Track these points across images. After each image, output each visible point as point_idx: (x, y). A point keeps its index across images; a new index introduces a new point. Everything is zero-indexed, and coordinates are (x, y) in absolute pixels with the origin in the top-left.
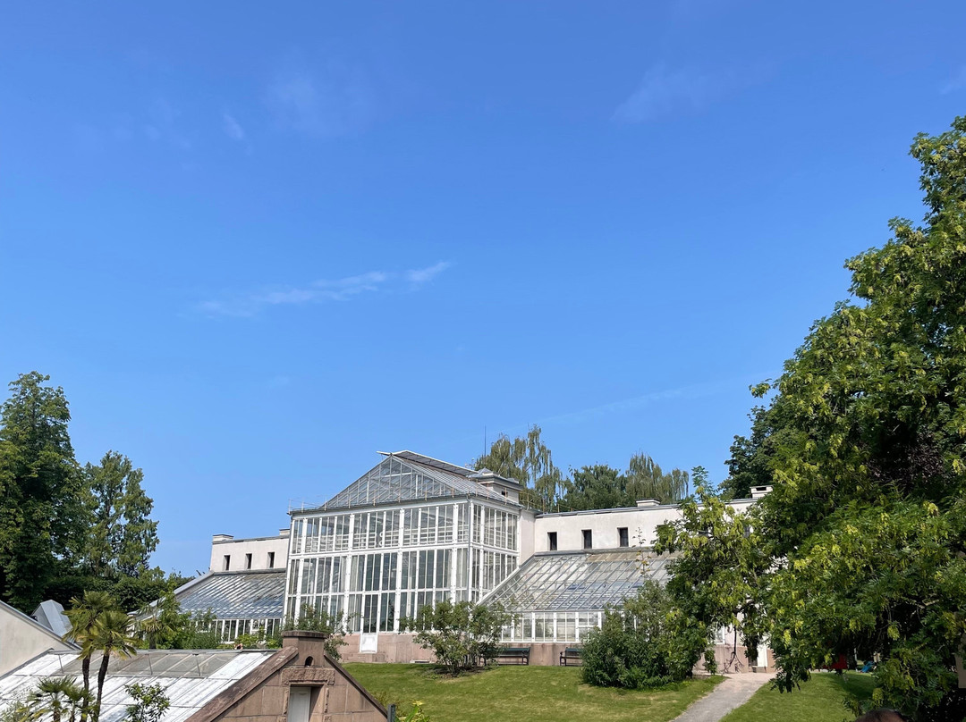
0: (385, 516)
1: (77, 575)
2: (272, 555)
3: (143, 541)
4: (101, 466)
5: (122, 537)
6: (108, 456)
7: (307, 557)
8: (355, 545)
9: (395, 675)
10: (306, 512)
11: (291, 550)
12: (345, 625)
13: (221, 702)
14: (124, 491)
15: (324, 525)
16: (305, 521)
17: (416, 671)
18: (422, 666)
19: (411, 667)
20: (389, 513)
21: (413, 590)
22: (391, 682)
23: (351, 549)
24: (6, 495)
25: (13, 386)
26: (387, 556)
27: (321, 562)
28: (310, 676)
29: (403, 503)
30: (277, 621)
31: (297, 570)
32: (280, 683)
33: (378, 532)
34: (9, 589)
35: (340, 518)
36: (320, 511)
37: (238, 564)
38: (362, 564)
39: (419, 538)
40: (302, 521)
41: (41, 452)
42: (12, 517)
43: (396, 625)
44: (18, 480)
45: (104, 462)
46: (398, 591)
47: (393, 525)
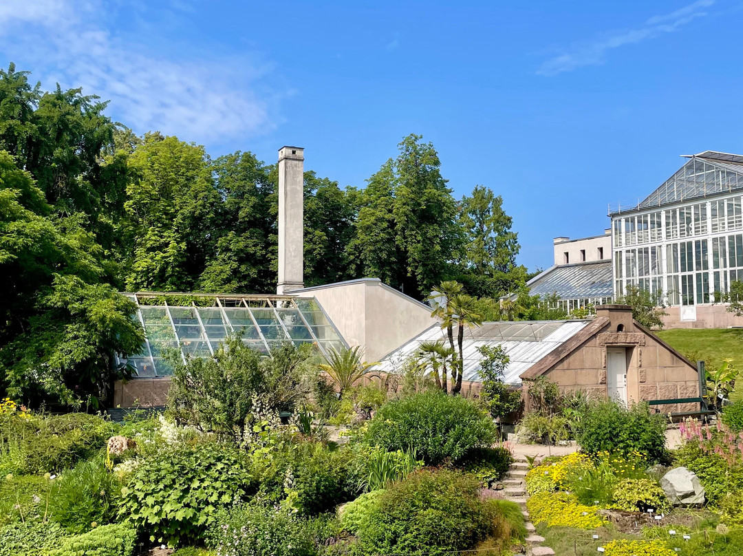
0: (693, 209)
1: (469, 273)
2: (601, 249)
3: (509, 247)
4: (473, 197)
5: (495, 246)
6: (476, 190)
7: (628, 249)
8: (668, 236)
9: (712, 338)
10: (623, 213)
11: (614, 244)
12: (665, 299)
13: (550, 359)
14: (491, 213)
15: (639, 222)
16: (623, 221)
17: (731, 334)
18: (737, 330)
19: (727, 331)
20: (696, 207)
21: (725, 269)
22: (709, 343)
23: (665, 240)
24: (408, 222)
25: (400, 147)
26: (697, 243)
27: (640, 252)
28: (622, 339)
29: (709, 196)
30: (609, 299)
31: (621, 260)
32: (597, 345)
33: (688, 224)
34: (421, 285)
35: (652, 215)
36: (635, 211)
37: (576, 258)
38: (675, 251)
39: (726, 225)
40: (620, 221)
41: (425, 191)
42: (413, 237)
43: (712, 298)
44: (413, 211)
45: (474, 194)
46: (711, 270)
47: (701, 217)
